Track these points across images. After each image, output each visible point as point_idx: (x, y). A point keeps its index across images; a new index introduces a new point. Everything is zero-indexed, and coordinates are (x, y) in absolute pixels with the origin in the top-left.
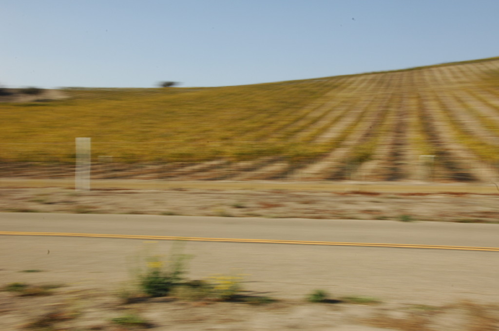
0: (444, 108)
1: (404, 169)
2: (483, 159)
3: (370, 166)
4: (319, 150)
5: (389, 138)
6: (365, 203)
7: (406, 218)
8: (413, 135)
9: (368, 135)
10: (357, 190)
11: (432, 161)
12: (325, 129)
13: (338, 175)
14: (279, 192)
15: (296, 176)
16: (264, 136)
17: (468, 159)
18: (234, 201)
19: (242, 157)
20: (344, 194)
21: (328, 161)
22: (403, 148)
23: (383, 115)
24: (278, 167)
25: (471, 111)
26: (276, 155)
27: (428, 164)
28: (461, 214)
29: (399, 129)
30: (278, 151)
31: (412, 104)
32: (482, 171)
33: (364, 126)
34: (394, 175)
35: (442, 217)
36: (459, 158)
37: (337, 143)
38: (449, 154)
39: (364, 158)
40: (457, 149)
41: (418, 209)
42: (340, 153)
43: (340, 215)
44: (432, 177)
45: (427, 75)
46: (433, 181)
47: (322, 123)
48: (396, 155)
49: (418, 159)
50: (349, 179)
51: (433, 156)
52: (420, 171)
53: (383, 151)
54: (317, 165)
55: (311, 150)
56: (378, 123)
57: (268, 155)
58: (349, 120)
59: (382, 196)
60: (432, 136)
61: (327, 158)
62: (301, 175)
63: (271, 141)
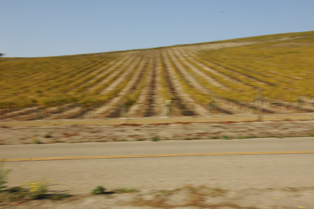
0: (178, 71)
1: (156, 109)
2: (201, 103)
3: (134, 108)
4: (103, 98)
5: (145, 91)
6: (131, 131)
7: (156, 139)
8: (160, 88)
9: (134, 88)
10: (124, 123)
11: (170, 103)
12: (106, 86)
13: (116, 114)
14: (75, 126)
15: (88, 116)
16: (66, 91)
17: (193, 102)
18: (45, 134)
19: (51, 104)
20: (116, 126)
21: (109, 105)
22: (155, 96)
23: (141, 76)
24: (77, 110)
25: (193, 74)
26: (75, 102)
27: (168, 106)
28: (189, 135)
29: (153, 85)
30: (74, 100)
31: (159, 69)
32: (199, 109)
33: (131, 83)
34: (149, 113)
35: (176, 137)
36: (189, 102)
37: (116, 93)
38: (181, 100)
39: (130, 103)
40: (186, 97)
41: (162, 133)
42: (116, 100)
43: (115, 140)
44: (171, 113)
45: (170, 51)
46: (171, 116)
47: (105, 81)
48: (151, 101)
49: (165, 103)
50: (124, 117)
51: (171, 101)
52: (165, 110)
53: (142, 99)
54: (101, 108)
55: (95, 98)
56: (138, 81)
57: (67, 103)
58: (121, 79)
59: (143, 126)
60: (172, 89)
61: (108, 104)
62: (92, 115)
63: (71, 93)
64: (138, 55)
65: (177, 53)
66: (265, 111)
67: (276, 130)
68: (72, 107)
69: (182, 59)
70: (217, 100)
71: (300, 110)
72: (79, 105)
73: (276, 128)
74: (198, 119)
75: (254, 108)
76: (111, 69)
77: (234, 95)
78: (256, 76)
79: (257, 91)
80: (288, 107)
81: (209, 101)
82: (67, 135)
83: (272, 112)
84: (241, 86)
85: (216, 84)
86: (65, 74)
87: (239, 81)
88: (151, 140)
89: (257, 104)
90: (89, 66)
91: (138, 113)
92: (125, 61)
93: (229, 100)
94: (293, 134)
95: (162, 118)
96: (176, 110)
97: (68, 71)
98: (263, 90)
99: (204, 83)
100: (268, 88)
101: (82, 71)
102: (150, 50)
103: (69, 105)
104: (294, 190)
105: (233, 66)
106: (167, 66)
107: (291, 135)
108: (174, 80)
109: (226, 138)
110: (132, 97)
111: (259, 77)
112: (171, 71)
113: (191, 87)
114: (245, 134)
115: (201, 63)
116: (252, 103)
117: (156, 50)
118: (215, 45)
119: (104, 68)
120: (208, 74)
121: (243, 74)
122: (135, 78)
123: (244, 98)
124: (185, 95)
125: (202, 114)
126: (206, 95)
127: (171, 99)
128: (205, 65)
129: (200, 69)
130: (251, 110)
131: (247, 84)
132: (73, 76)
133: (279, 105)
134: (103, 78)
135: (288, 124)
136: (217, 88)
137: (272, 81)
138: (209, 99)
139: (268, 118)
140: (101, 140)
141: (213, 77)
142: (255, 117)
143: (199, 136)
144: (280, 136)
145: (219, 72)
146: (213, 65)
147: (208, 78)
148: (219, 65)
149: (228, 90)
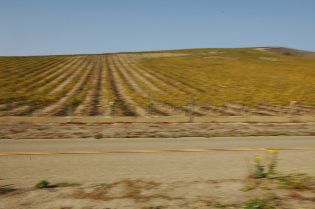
0: (121, 75)
1: (101, 109)
2: (141, 105)
3: (80, 107)
4: (52, 98)
5: (91, 92)
6: (77, 129)
7: (99, 137)
8: (104, 91)
9: (81, 89)
10: (70, 121)
11: (113, 104)
12: (55, 86)
13: (63, 113)
14: (22, 123)
15: (36, 114)
16: (15, 90)
20: (62, 124)
21: (56, 105)
22: (100, 98)
23: (88, 78)
24: (25, 108)
25: (136, 79)
26: (23, 101)
27: (111, 106)
28: (129, 133)
29: (98, 87)
30: (23, 98)
31: (105, 73)
32: (139, 110)
33: (78, 85)
34: (94, 113)
35: (117, 135)
36: (130, 104)
37: (63, 94)
39: (76, 103)
40: (128, 99)
41: (105, 132)
42: (63, 100)
43: (61, 136)
44: (113, 114)
45: (115, 58)
46: (113, 116)
47: (54, 82)
48: (96, 102)
49: (109, 104)
50: (70, 115)
52: (109, 111)
53: (88, 99)
54: (49, 107)
55: (43, 98)
56: (85, 84)
57: (16, 101)
58: (68, 81)
59: (88, 125)
60: (116, 92)
61: (56, 103)
62: (40, 113)
63: (20, 92)
64: (86, 59)
65: (121, 59)
66: (195, 114)
67: (204, 131)
68: (21, 105)
69: (125, 65)
70: (156, 103)
71: (224, 114)
72: (28, 104)
73: (204, 128)
74: (138, 120)
75: (187, 111)
76: (60, 71)
77: (170, 99)
78: (189, 83)
79: (190, 96)
80: (215, 111)
81: (148, 104)
82: (14, 132)
83: (201, 115)
84: (176, 91)
85: (155, 89)
86: (15, 74)
87: (175, 86)
88: (94, 137)
89: (189, 107)
90: (39, 67)
91: (83, 112)
92: (74, 64)
93: (166, 103)
94: (217, 134)
95: (106, 118)
96: (119, 110)
97: (17, 71)
98: (194, 95)
99: (144, 88)
100: (199, 94)
101: (32, 72)
102: (97, 56)
103: (17, 102)
104: (215, 182)
105: (171, 73)
106: (112, 71)
107: (216, 135)
108: (117, 83)
109: (162, 136)
110: (79, 97)
111: (192, 84)
112: (116, 75)
113: (133, 90)
114: (178, 134)
115: (142, 69)
116: (185, 107)
117: (102, 56)
118: (155, 54)
119: (53, 69)
120: (148, 79)
121: (179, 81)
122: (82, 80)
123: (178, 102)
124: (127, 97)
125: (142, 115)
126: (146, 98)
127: (114, 101)
128: (146, 71)
129: (142, 75)
130: (184, 113)
131: (181, 90)
132: (22, 76)
133: (208, 109)
134: (52, 79)
135: (213, 126)
136: (156, 92)
137: (202, 88)
138: (149, 102)
139: (198, 120)
140: (48, 137)
141: (153, 83)
142: (187, 118)
143: (138, 135)
144: (208, 136)
145: (158, 78)
146: (153, 72)
147: (148, 83)
148: (157, 72)
149: (165, 94)
